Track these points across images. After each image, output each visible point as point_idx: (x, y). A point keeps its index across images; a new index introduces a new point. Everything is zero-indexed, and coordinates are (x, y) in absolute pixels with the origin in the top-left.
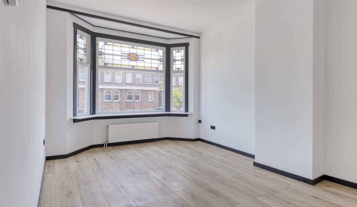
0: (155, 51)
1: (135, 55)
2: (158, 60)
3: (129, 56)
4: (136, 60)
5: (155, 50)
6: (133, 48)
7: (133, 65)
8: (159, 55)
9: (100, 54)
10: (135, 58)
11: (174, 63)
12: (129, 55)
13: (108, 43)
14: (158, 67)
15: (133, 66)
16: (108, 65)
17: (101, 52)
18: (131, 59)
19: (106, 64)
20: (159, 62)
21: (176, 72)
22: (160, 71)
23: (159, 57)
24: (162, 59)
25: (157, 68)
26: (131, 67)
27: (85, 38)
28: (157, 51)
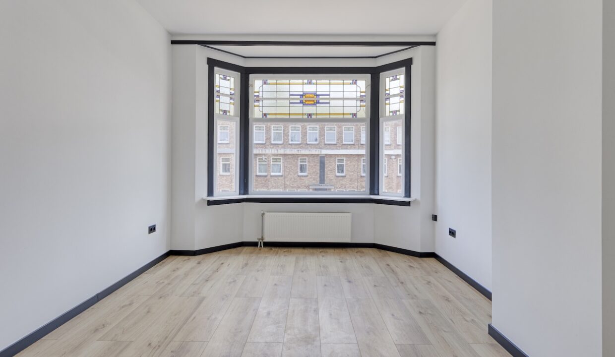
0: (350, 84)
1: (313, 95)
2: (356, 99)
3: (302, 99)
4: (316, 103)
5: (351, 82)
6: (310, 83)
7: (310, 113)
8: (359, 89)
9: (257, 100)
10: (314, 101)
11: (387, 102)
12: (302, 96)
13: (269, 81)
14: (356, 112)
15: (310, 115)
16: (269, 117)
17: (258, 96)
18: (307, 103)
19: (265, 115)
20: (359, 102)
21: (389, 119)
22: (361, 120)
23: (359, 93)
24: (365, 96)
25: (354, 115)
26: (306, 117)
27: (232, 79)
28: (355, 83)
